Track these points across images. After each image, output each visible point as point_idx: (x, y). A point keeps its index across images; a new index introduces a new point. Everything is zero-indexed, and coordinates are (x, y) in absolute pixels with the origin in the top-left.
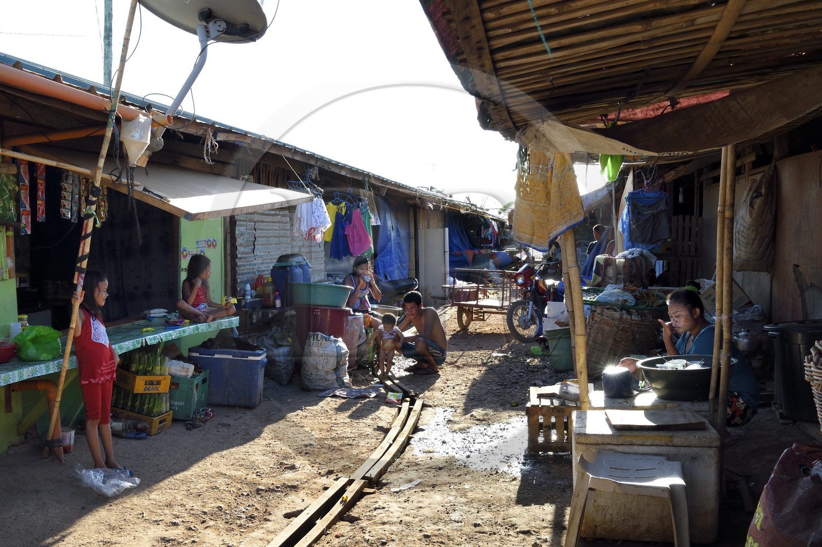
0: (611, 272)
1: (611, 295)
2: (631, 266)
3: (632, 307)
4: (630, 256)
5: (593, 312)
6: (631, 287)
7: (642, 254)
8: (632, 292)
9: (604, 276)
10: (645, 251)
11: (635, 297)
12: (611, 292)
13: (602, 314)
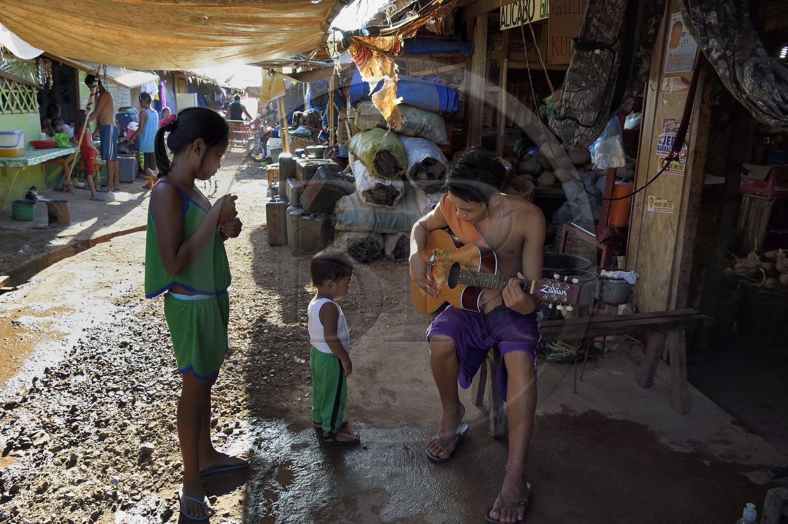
0: (301, 120)
1: (301, 130)
2: (310, 117)
3: (310, 136)
4: (310, 113)
5: (293, 139)
6: (310, 127)
7: (315, 112)
8: (311, 129)
9: (298, 122)
10: (317, 110)
11: (312, 131)
12: (301, 129)
13: (297, 139)
